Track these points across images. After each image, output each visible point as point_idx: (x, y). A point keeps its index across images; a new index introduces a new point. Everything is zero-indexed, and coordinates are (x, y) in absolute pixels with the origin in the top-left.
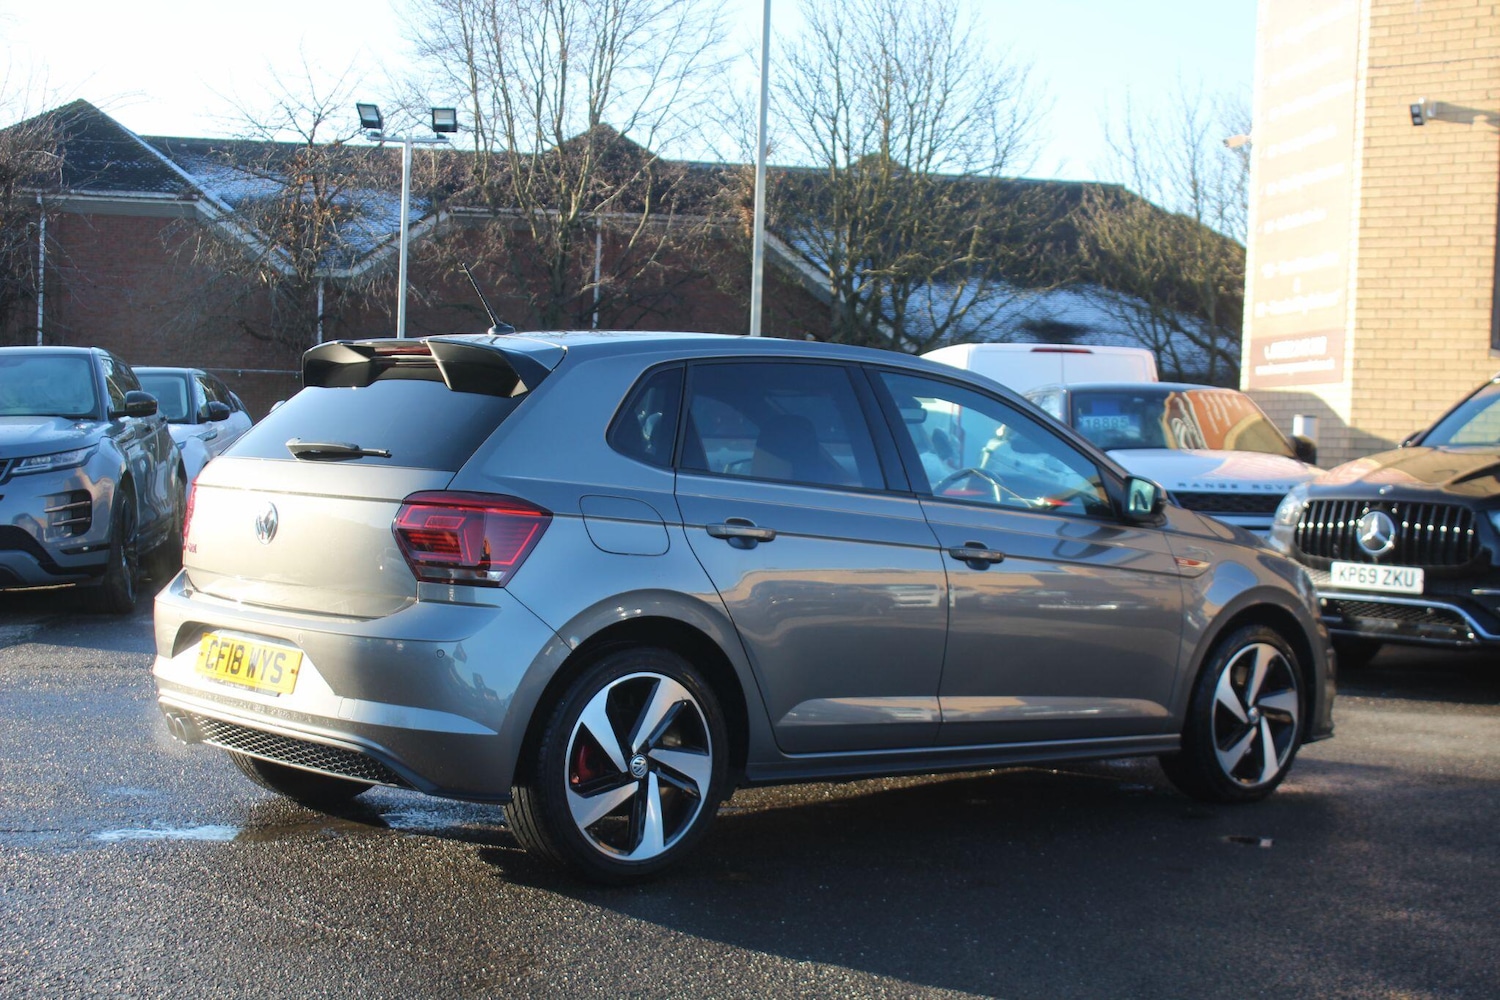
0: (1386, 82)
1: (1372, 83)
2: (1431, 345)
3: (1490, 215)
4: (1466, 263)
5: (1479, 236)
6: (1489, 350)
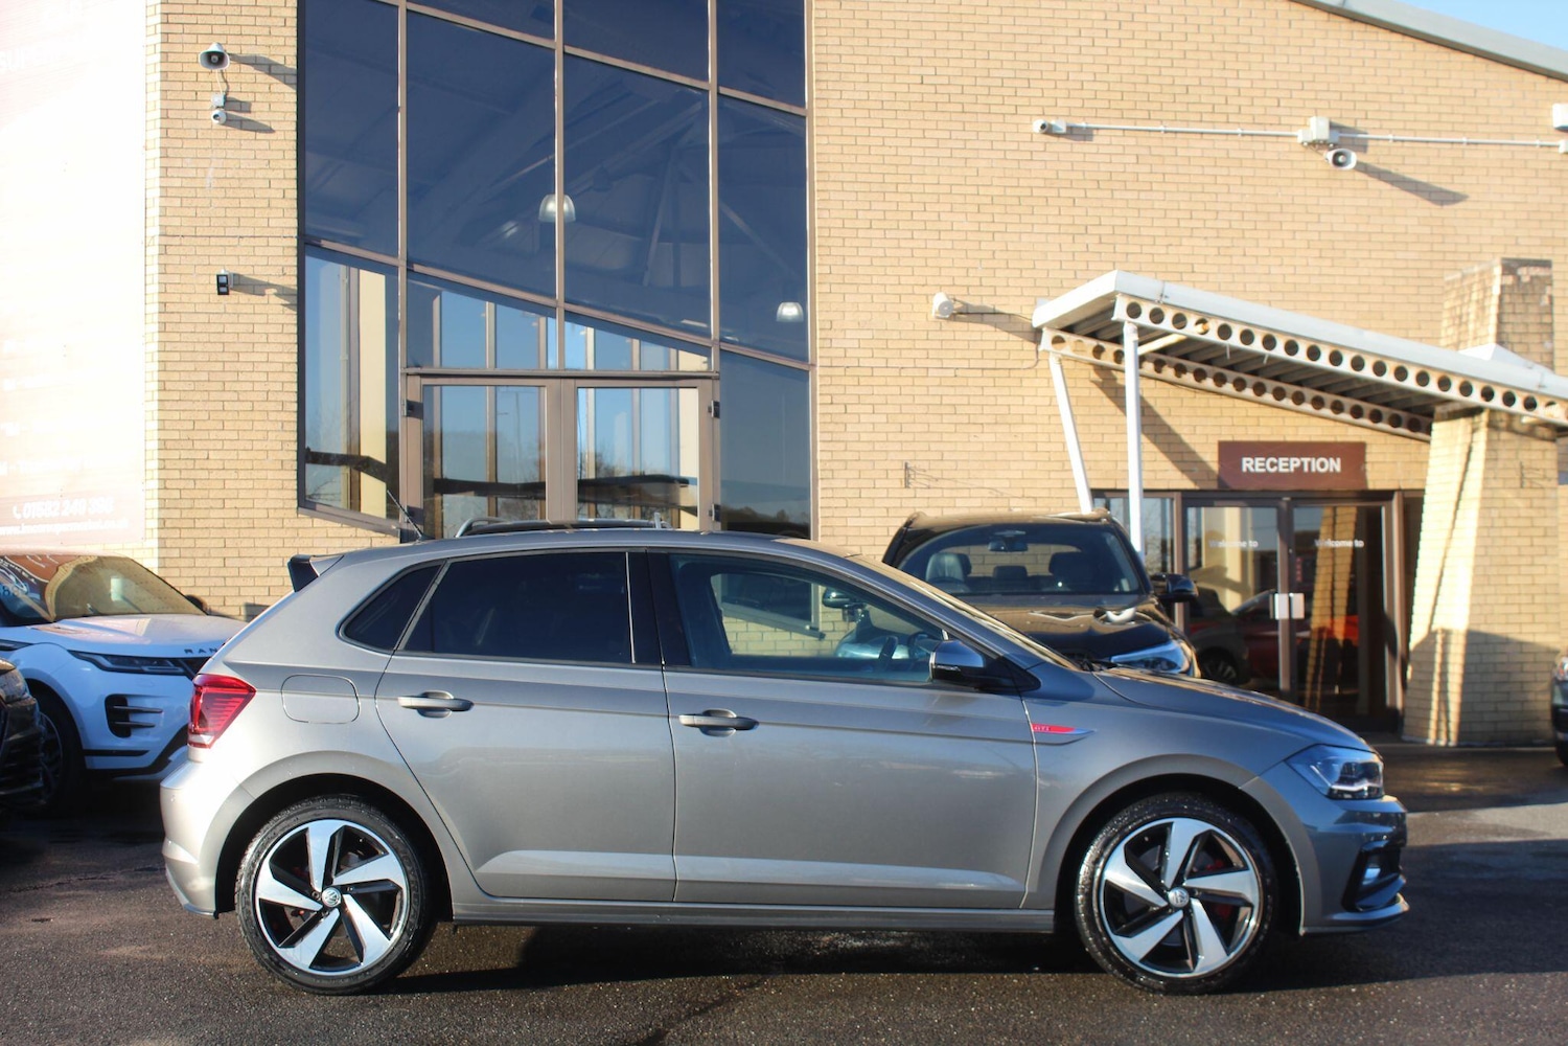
0: (181, 251)
1: (164, 250)
2: (239, 504)
3: (292, 382)
4: (269, 426)
5: (282, 402)
6: (297, 508)
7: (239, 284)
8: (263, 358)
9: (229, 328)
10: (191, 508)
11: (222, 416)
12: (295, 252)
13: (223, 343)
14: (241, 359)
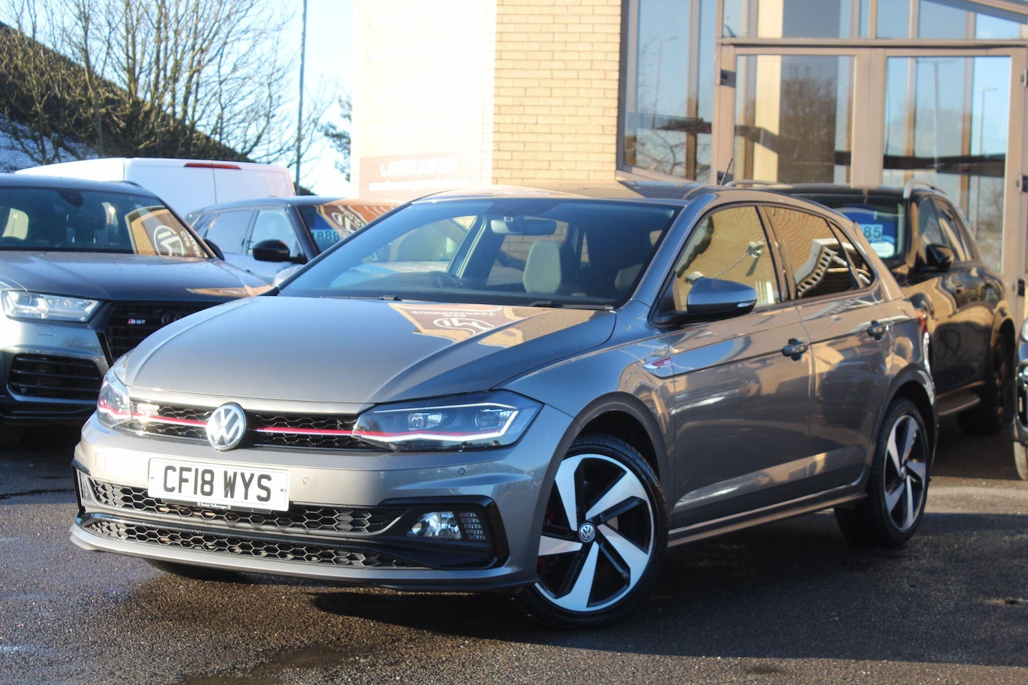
3: (614, 52)
5: (605, 71)
6: (615, 171)
8: (589, 29)
10: (521, 169)
13: (554, 15)
14: (569, 30)
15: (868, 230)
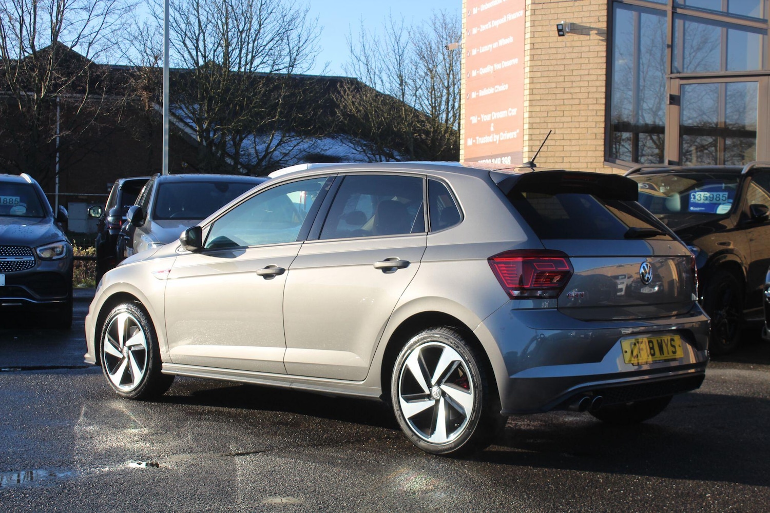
0: (543, 12)
1: (534, 12)
2: (571, 160)
3: (602, 86)
4: (589, 113)
5: (597, 98)
6: (604, 162)
7: (574, 29)
8: (586, 72)
9: (568, 56)
10: (545, 163)
11: (563, 108)
12: (605, 7)
13: (564, 65)
14: (574, 74)
15: (718, 196)
